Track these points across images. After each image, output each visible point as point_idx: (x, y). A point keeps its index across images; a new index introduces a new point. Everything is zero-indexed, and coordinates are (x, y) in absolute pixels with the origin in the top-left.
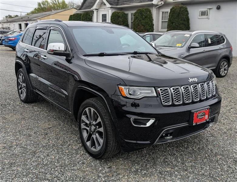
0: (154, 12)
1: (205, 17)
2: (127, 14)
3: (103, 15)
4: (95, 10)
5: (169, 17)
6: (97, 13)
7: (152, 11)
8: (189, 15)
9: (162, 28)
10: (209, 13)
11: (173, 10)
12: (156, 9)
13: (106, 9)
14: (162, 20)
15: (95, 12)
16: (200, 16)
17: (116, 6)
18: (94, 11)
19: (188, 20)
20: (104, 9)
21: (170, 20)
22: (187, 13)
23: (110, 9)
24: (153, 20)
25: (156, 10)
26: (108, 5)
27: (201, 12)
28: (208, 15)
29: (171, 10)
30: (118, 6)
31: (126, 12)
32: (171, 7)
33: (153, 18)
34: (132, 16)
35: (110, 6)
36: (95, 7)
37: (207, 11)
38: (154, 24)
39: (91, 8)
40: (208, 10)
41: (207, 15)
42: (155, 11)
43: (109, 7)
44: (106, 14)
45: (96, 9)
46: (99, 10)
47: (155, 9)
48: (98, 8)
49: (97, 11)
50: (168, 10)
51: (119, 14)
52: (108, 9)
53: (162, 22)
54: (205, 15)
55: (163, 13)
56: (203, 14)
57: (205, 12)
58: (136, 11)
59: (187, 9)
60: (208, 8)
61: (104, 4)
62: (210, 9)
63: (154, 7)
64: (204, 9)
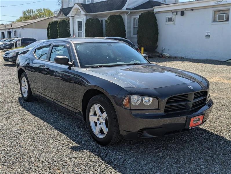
0: (126, 18)
1: (172, 23)
2: (102, 21)
3: (78, 22)
4: (70, 18)
5: (138, 23)
6: (73, 20)
7: (123, 18)
8: (157, 22)
9: (134, 34)
10: (175, 19)
13: (81, 16)
14: (134, 26)
17: (90, 14)
19: (156, 26)
20: (79, 16)
21: (139, 26)
24: (125, 26)
26: (83, 13)
28: (174, 21)
29: (140, 16)
31: (100, 19)
32: (140, 14)
33: (125, 24)
35: (85, 13)
36: (70, 14)
37: (173, 17)
38: (127, 31)
39: (67, 16)
44: (81, 21)
45: (72, 17)
46: (74, 17)
47: (127, 16)
48: (73, 16)
49: (73, 18)
50: (137, 17)
52: (83, 16)
53: (134, 28)
55: (134, 19)
56: (170, 20)
57: (171, 18)
58: (108, 18)
59: (155, 15)
60: (174, 14)
61: (79, 11)
62: (175, 15)
63: (125, 14)
64: (170, 15)
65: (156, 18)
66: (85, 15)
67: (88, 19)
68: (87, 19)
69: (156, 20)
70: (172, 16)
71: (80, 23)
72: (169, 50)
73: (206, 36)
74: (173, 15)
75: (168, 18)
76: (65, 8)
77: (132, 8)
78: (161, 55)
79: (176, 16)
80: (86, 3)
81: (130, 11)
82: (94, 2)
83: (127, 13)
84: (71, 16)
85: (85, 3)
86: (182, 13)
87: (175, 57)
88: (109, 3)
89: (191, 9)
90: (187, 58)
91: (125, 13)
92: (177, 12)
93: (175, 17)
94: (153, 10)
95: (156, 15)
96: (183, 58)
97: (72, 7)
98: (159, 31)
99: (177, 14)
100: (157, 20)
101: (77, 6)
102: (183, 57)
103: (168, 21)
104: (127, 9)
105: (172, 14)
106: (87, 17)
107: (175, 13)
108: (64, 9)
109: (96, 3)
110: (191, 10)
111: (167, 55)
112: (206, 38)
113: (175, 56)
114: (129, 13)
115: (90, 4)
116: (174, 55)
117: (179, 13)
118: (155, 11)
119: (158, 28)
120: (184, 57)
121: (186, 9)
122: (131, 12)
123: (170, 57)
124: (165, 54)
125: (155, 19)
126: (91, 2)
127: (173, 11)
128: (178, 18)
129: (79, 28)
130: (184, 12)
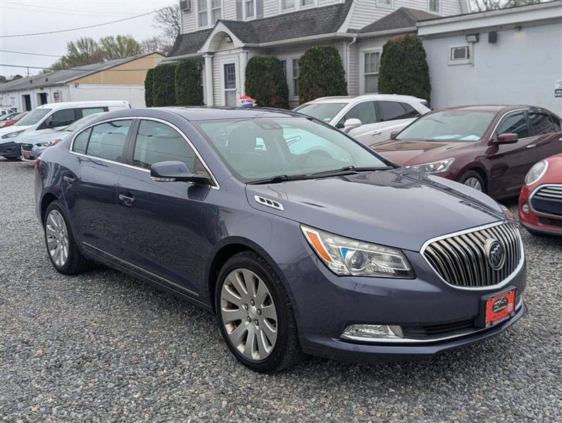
0: (346, 54)
1: (466, 61)
2: (284, 62)
3: (225, 65)
4: (206, 55)
5: (382, 63)
6: (212, 63)
7: (340, 53)
8: (427, 59)
10: (473, 53)
11: (390, 47)
12: (350, 46)
13: (233, 52)
14: (366, 72)
15: (206, 59)
16: (451, 60)
17: (256, 45)
19: (425, 69)
20: (226, 53)
21: (383, 71)
22: (422, 53)
23: (242, 51)
24: (344, 72)
25: (350, 51)
26: (238, 43)
27: (453, 50)
28: (470, 57)
29: (385, 47)
30: (261, 45)
31: (281, 58)
32: (385, 43)
33: (345, 69)
34: (294, 65)
35: (243, 45)
36: (206, 48)
37: (468, 47)
38: (348, 83)
39: (199, 52)
40: (471, 45)
41: (468, 56)
42: (348, 52)
43: (240, 48)
44: (234, 64)
45: (209, 53)
46: (216, 54)
47: (348, 48)
48: (213, 51)
49: (212, 58)
50: (379, 48)
51: (263, 61)
52: (238, 51)
53: (366, 76)
54: (463, 56)
55: (366, 55)
56: (459, 54)
57: (463, 50)
58: (303, 54)
59: (421, 44)
60: (469, 40)
61: (228, 39)
62: (474, 42)
63: (345, 44)
65: (424, 51)
66: (244, 48)
68: (250, 57)
69: (425, 55)
70: (467, 45)
71: (229, 69)
73: (556, 93)
74: (469, 42)
75: (455, 51)
76: (190, 34)
77: (359, 28)
79: (477, 46)
80: (244, 20)
81: (356, 35)
82: (265, 17)
83: (352, 39)
84: (207, 51)
85: (239, 20)
88: (301, 17)
89: (515, 25)
91: (343, 41)
92: (477, 35)
93: (473, 48)
94: (416, 32)
95: (423, 42)
97: (211, 30)
98: (431, 83)
99: (478, 40)
100: (427, 56)
101: (222, 28)
103: (455, 57)
104: (349, 31)
105: (466, 39)
106: (248, 53)
107: (473, 38)
108: (186, 34)
109: (269, 18)
110: (516, 28)
112: (556, 96)
114: (355, 39)
115: (254, 21)
117: (485, 38)
118: (421, 32)
119: (430, 76)
121: (501, 27)
122: (358, 39)
126: (255, 18)
127: (466, 33)
128: (482, 51)
129: (228, 82)
130: (498, 33)
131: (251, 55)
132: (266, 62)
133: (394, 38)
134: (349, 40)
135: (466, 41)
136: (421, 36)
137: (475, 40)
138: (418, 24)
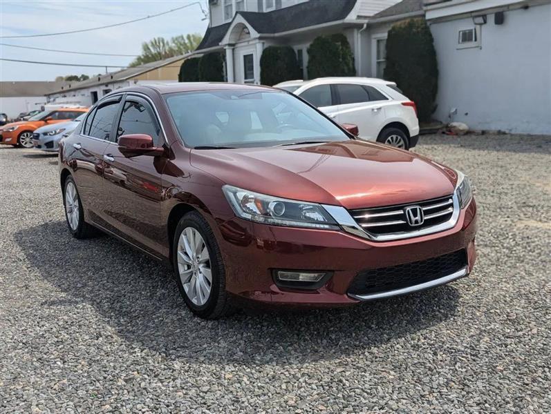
0: (357, 42)
1: (472, 44)
2: (300, 52)
3: (245, 56)
4: (227, 47)
5: (386, 49)
6: (233, 54)
7: (349, 40)
8: (434, 44)
10: (480, 35)
12: (361, 33)
13: (251, 43)
14: (378, 58)
15: (227, 51)
16: (459, 43)
17: (272, 35)
18: (225, 50)
19: (432, 54)
20: (246, 44)
21: (387, 58)
23: (257, 41)
24: (354, 59)
25: (361, 37)
26: (254, 34)
27: (461, 33)
28: (478, 40)
29: (390, 33)
30: (277, 35)
31: (296, 48)
32: (389, 29)
33: (355, 55)
35: (258, 35)
36: (227, 40)
37: (475, 29)
38: (360, 70)
39: (220, 44)
40: (478, 27)
41: (476, 40)
42: (359, 39)
43: (256, 38)
44: (252, 55)
45: (230, 45)
46: (236, 46)
47: (359, 35)
48: (233, 42)
49: (233, 49)
50: (384, 35)
51: (277, 52)
52: (254, 42)
53: (378, 62)
54: (470, 40)
55: (378, 41)
56: (467, 37)
57: (470, 32)
58: (311, 43)
59: (429, 28)
60: (476, 22)
61: (246, 30)
62: (481, 24)
63: (356, 31)
64: (468, 26)
65: (431, 35)
66: (260, 38)
67: (266, 49)
69: (432, 40)
70: (473, 27)
71: (248, 59)
72: (467, 114)
74: (476, 24)
75: (463, 34)
76: (218, 27)
77: (372, 15)
78: (447, 127)
79: (483, 26)
80: (264, 11)
81: (367, 21)
82: (282, 7)
83: (362, 25)
84: (227, 43)
85: (261, 12)
86: (500, 19)
87: (483, 133)
89: (521, 5)
90: (513, 132)
91: (354, 28)
92: (484, 17)
93: (480, 30)
94: (424, 16)
95: (431, 26)
96: (504, 133)
97: (230, 24)
98: (438, 68)
99: (485, 22)
100: (435, 40)
101: (240, 19)
102: (503, 130)
103: (462, 41)
104: (359, 18)
105: (474, 21)
106: (263, 43)
107: (480, 20)
108: (214, 28)
109: (286, 8)
110: (522, 8)
111: (461, 128)
113: (484, 129)
114: (365, 26)
115: (273, 11)
116: (479, 128)
117: (491, 19)
118: (429, 16)
119: (438, 61)
120: (507, 132)
121: (508, 6)
122: (369, 26)
123: (468, 133)
124: (454, 124)
125: (430, 39)
126: (273, 9)
127: (473, 14)
128: (489, 33)
129: (248, 72)
130: (505, 13)
131: (267, 45)
132: (279, 52)
133: (399, 23)
134: (359, 26)
135: (473, 23)
136: (429, 20)
137: (483, 22)
138: (425, 8)
